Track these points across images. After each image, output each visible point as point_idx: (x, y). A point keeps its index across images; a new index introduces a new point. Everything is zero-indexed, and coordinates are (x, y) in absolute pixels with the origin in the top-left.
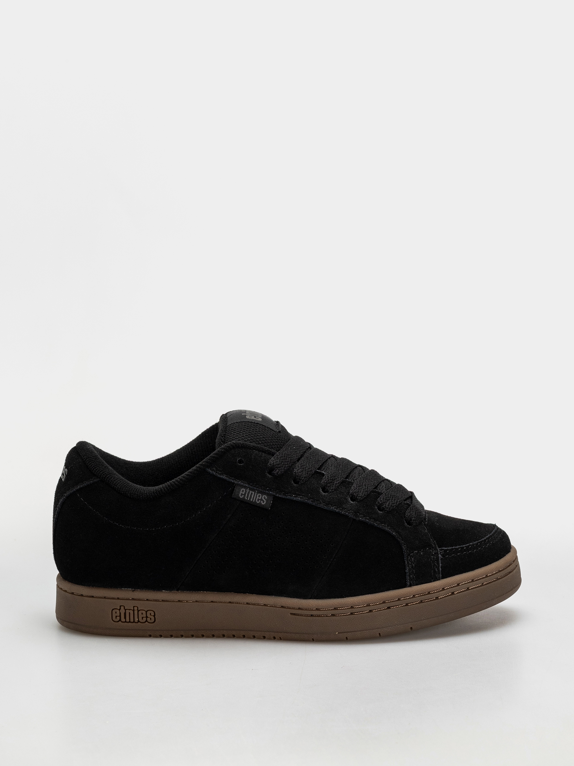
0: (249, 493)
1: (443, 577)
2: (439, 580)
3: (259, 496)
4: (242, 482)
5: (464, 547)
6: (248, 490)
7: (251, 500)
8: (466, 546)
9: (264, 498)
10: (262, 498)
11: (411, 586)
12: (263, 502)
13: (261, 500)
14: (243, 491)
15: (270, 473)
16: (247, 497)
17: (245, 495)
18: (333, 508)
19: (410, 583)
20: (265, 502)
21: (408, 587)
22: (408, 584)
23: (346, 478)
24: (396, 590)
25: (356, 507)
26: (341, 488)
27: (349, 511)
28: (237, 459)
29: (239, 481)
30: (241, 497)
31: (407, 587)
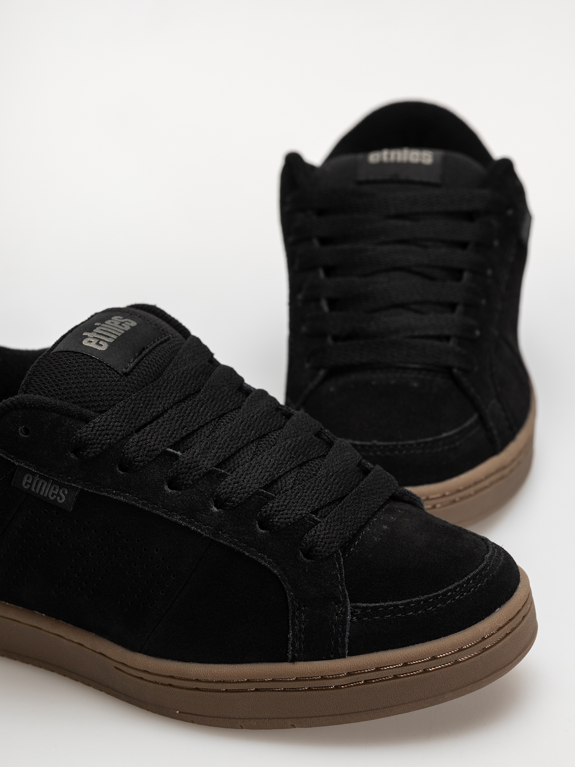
0: (38, 481)
1: (351, 654)
2: (344, 657)
3: (54, 489)
4: (26, 465)
5: (398, 605)
6: (37, 478)
7: (42, 493)
8: (402, 604)
9: (63, 492)
10: (58, 492)
11: (294, 660)
12: (61, 499)
13: (58, 495)
14: (28, 478)
15: (76, 452)
16: (35, 488)
17: (31, 484)
18: (176, 518)
19: (293, 656)
20: (63, 500)
21: (290, 662)
22: (290, 656)
23: (219, 466)
24: (270, 664)
25: (218, 520)
26: (203, 483)
27: (205, 526)
28: (19, 428)
29: (22, 463)
30: (26, 487)
31: (287, 662)
